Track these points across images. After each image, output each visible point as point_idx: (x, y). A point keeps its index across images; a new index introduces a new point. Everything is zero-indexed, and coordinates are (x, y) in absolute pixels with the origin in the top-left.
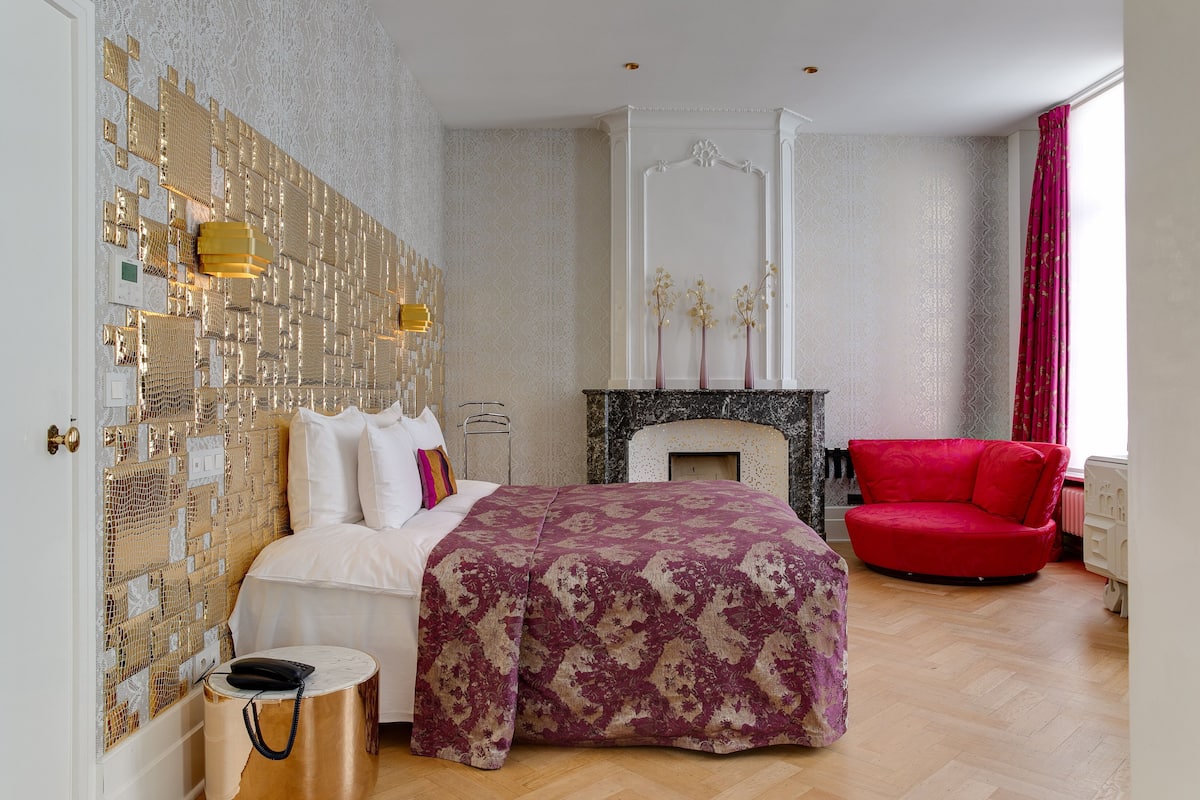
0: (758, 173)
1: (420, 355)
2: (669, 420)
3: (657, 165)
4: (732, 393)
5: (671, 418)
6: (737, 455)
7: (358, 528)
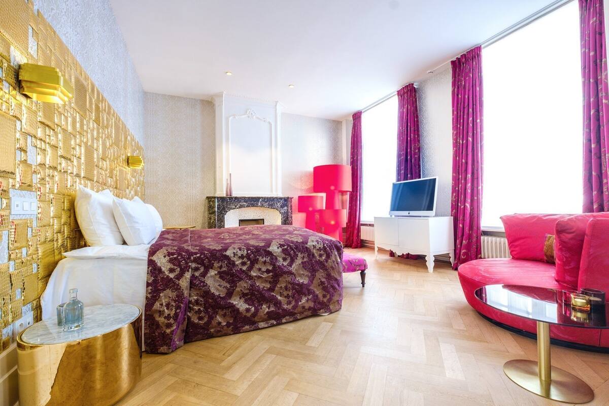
0: (270, 123)
1: (136, 180)
2: (240, 207)
3: (234, 116)
4: (262, 198)
5: (241, 207)
6: (263, 219)
7: (125, 246)
